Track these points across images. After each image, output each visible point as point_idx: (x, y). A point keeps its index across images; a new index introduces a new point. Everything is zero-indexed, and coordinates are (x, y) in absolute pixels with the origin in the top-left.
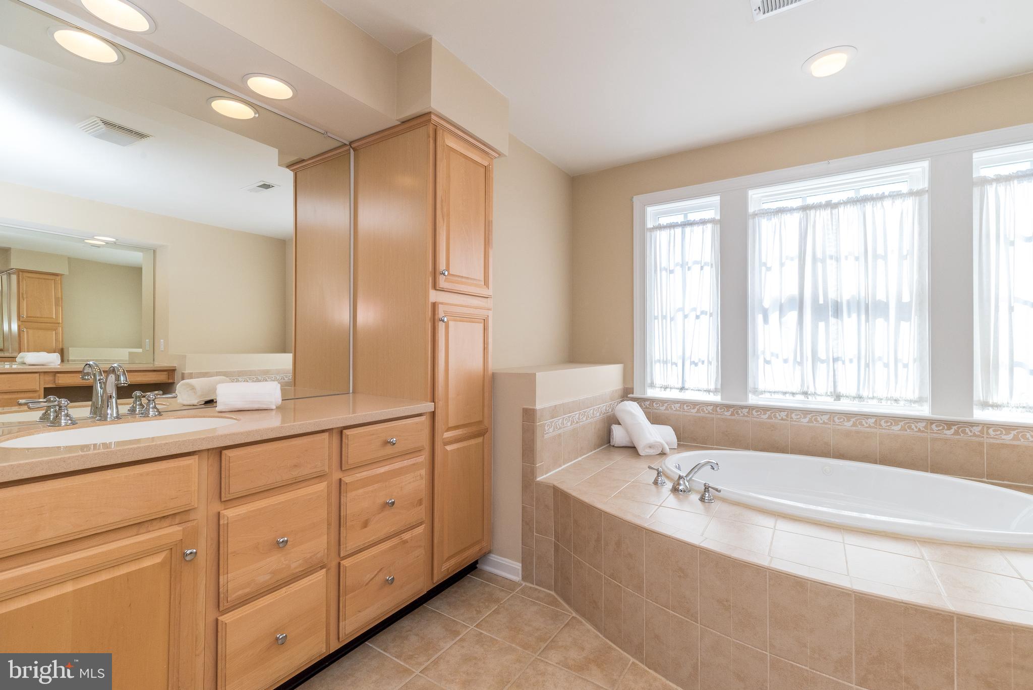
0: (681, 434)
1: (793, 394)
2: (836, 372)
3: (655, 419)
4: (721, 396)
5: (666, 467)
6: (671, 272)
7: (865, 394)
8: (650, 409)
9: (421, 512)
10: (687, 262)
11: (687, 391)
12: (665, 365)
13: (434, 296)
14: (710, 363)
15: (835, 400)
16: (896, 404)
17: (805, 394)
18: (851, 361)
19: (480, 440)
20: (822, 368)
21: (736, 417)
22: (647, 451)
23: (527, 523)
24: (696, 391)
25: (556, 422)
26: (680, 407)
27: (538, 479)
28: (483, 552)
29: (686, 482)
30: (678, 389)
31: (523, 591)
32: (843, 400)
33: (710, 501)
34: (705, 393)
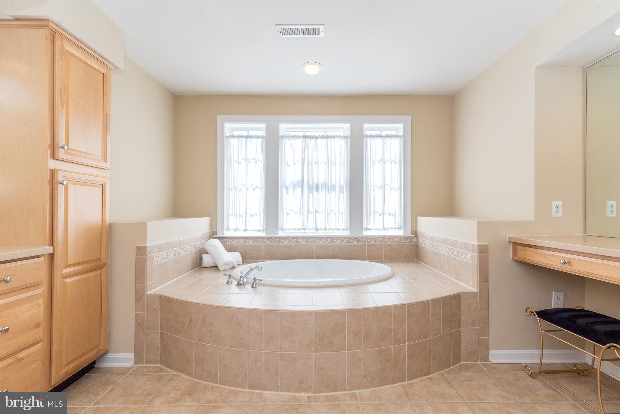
0: (244, 256)
1: (299, 229)
2: (317, 218)
3: (229, 249)
4: (266, 233)
5: (235, 274)
6: (240, 163)
7: (327, 228)
8: (227, 243)
9: (40, 333)
10: (248, 158)
11: (248, 231)
12: (236, 217)
13: (52, 164)
14: (260, 215)
15: (316, 231)
16: (338, 232)
17: (304, 229)
18: (322, 212)
19: (99, 272)
20: (311, 216)
21: (273, 243)
22: (224, 267)
23: (139, 324)
24: (253, 231)
25: (162, 254)
26: (244, 241)
27: (148, 293)
28: (101, 353)
29: (244, 279)
30: (243, 230)
31: (135, 371)
32: (319, 231)
33: (256, 287)
34: (257, 232)
